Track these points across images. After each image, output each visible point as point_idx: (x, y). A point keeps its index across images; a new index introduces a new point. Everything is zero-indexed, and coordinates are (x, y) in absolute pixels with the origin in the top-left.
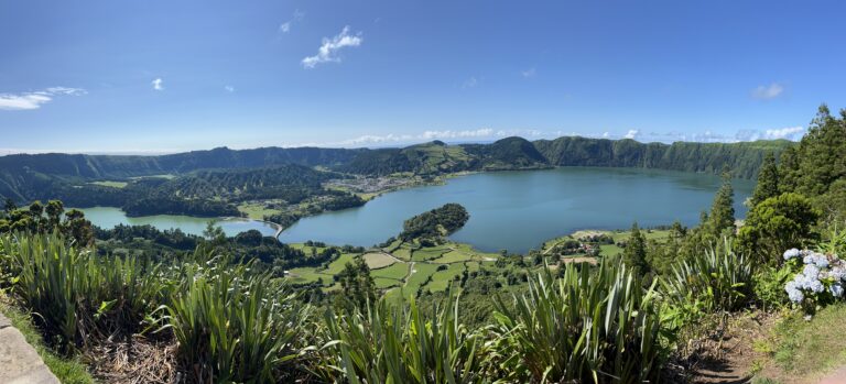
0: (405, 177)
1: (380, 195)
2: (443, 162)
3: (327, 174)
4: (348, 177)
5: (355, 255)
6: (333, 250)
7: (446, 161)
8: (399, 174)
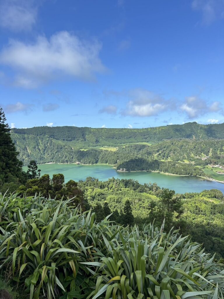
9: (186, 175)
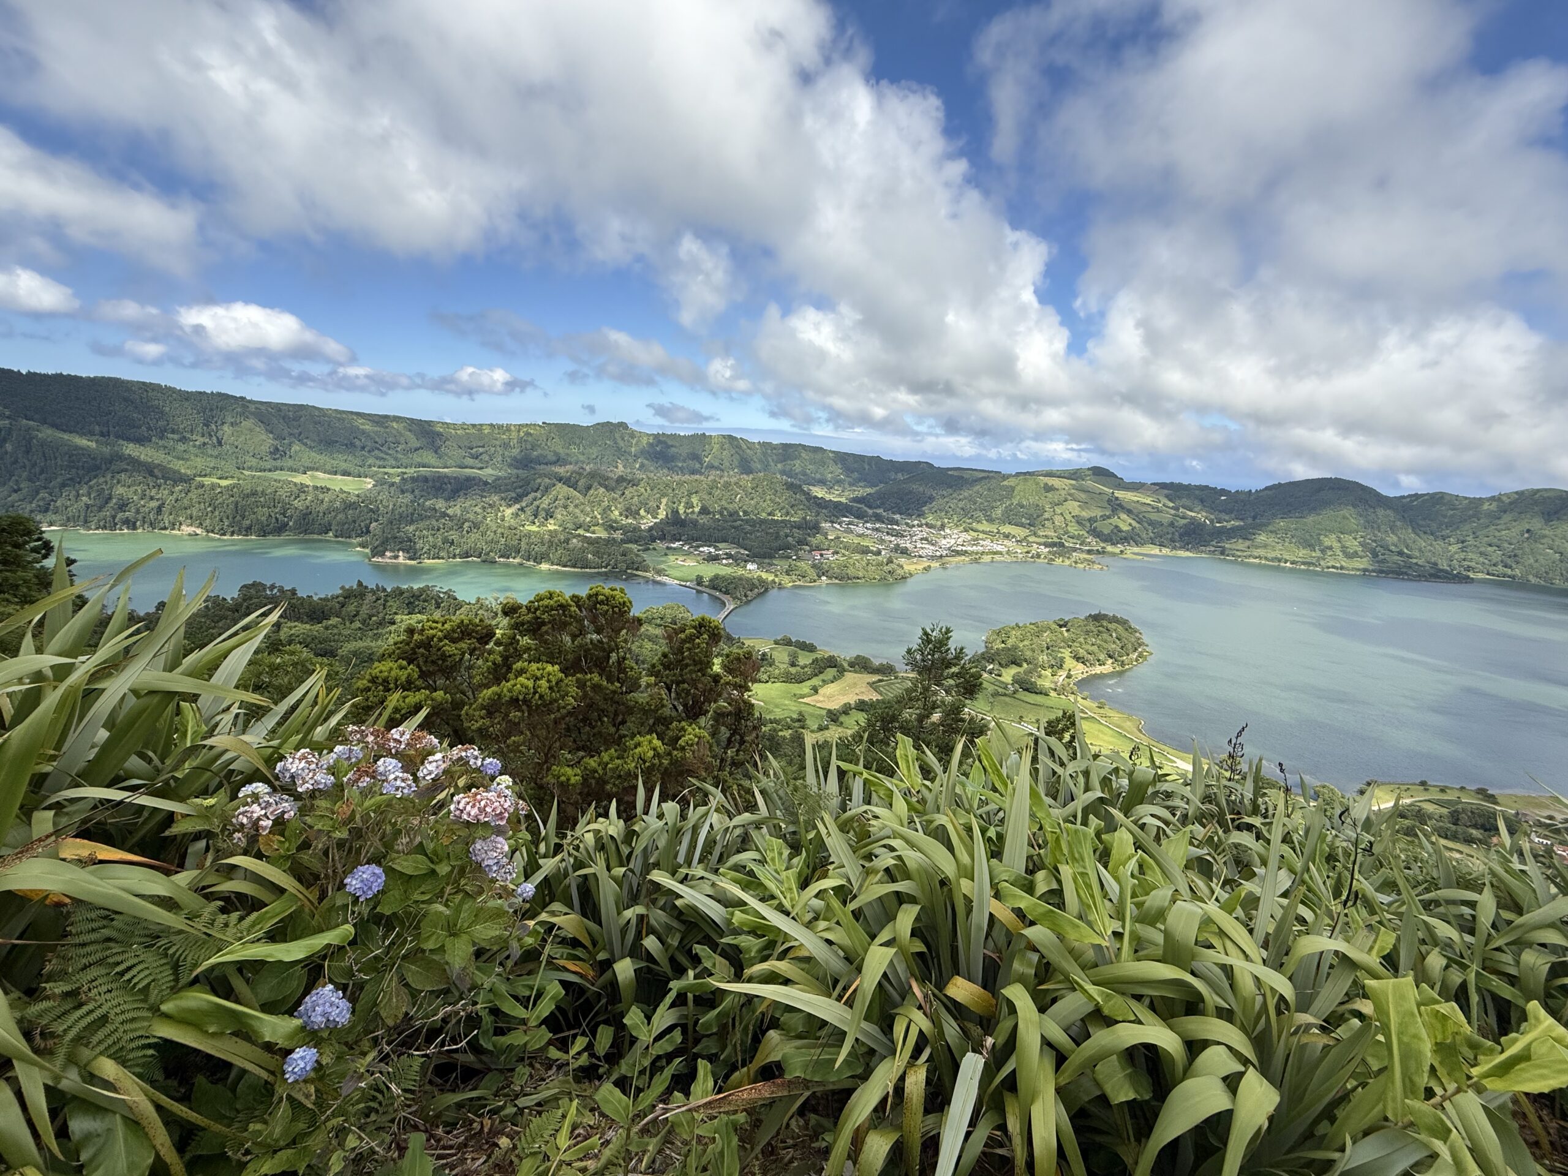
0: (1007, 536)
1: (943, 566)
2: (1104, 518)
3: (837, 505)
4: (878, 518)
5: (875, 678)
6: (832, 662)
7: (1113, 515)
8: (994, 528)
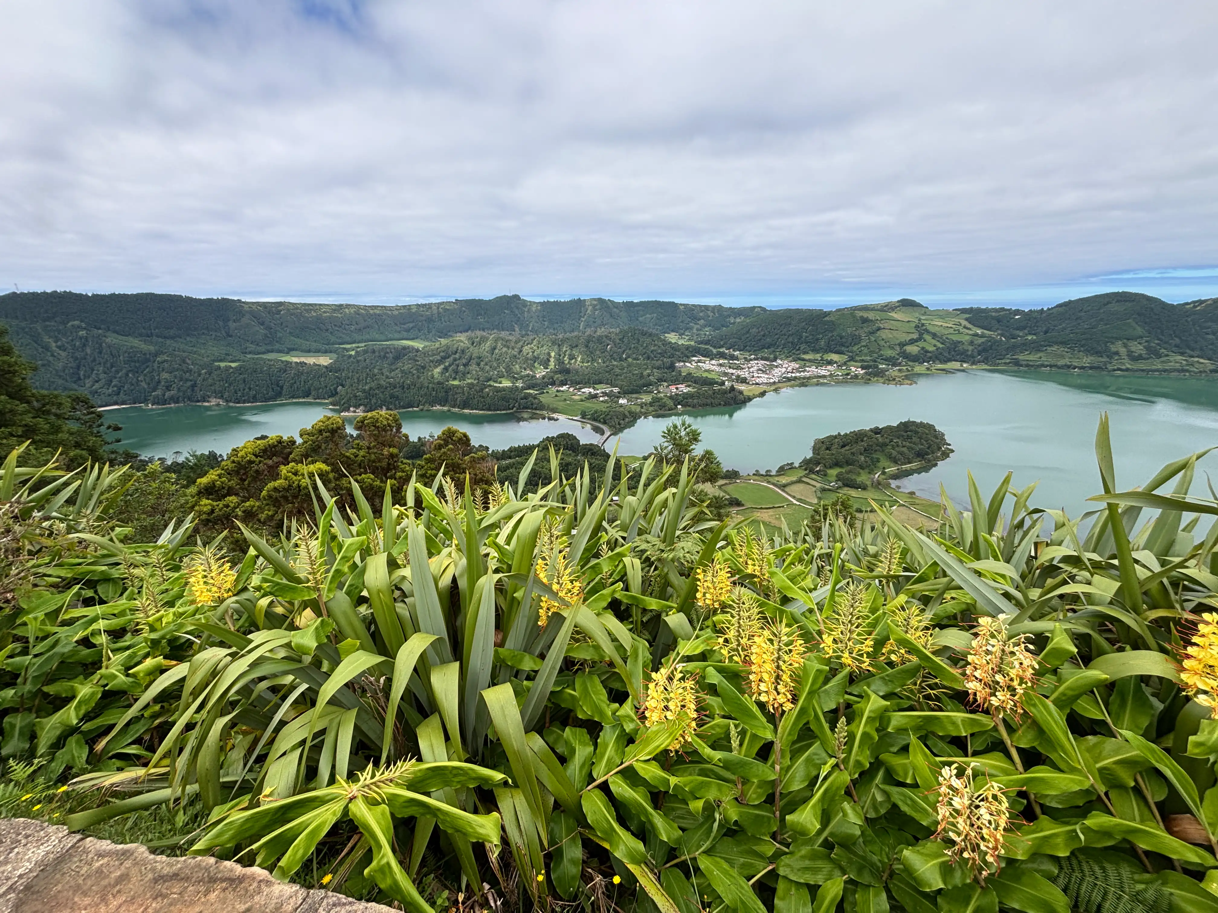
1: (776, 390)
2: (912, 342)
7: (920, 339)
8: (818, 356)
9: (508, 412)
